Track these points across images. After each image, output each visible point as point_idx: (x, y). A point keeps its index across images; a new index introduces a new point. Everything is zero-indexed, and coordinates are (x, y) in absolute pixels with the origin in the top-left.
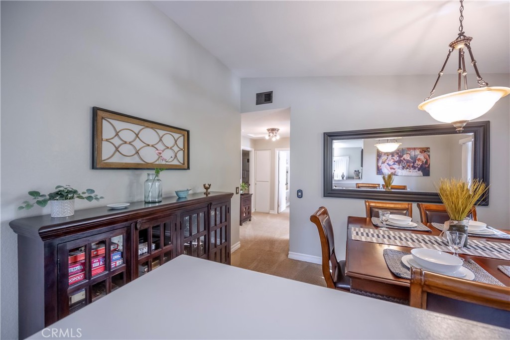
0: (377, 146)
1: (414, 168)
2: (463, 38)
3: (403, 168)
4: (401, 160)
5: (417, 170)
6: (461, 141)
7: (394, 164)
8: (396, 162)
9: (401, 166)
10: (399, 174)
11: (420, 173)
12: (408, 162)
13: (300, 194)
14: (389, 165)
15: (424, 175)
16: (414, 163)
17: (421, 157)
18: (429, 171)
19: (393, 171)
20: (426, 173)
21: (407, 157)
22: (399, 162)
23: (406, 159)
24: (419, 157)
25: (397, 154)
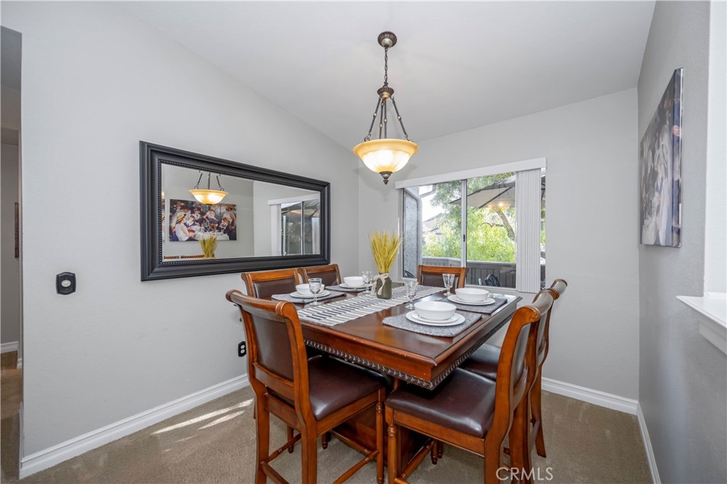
3: (206, 230)
4: (204, 219)
7: (194, 224)
9: (203, 228)
10: (200, 239)
13: (66, 284)
14: (187, 226)
15: (230, 239)
16: (219, 223)
17: (227, 215)
18: (235, 234)
19: (191, 234)
20: (233, 237)
21: (210, 215)
22: (201, 222)
23: (209, 217)
24: (224, 216)
25: (199, 209)
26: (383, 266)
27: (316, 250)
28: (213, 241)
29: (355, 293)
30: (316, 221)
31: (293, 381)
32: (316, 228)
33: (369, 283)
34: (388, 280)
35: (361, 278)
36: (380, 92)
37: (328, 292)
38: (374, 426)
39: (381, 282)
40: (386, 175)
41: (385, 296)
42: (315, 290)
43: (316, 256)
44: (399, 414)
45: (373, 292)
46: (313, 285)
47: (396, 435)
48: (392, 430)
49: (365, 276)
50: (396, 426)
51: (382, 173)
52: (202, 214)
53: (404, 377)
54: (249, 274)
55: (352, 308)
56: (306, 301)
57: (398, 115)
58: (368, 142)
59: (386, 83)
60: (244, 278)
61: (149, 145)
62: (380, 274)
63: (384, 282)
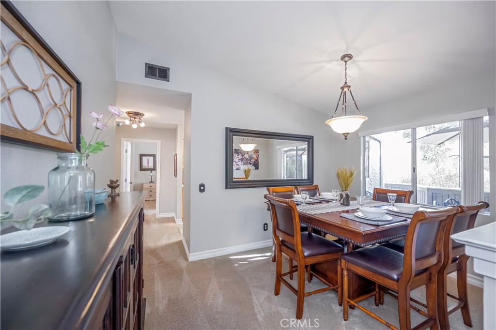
0: (241, 146)
1: (250, 163)
2: (346, 86)
3: (244, 164)
4: (243, 159)
5: (251, 165)
6: (277, 147)
7: (239, 161)
8: (240, 160)
9: (243, 163)
10: (242, 169)
11: (253, 167)
12: (247, 159)
13: (202, 188)
14: (236, 162)
15: (256, 169)
16: (250, 160)
17: (254, 156)
18: (258, 166)
19: (238, 167)
20: (257, 167)
21: (246, 156)
22: (242, 160)
23: (246, 157)
24: (253, 156)
25: (241, 153)
26: (344, 187)
27: (305, 176)
28: (249, 170)
29: (328, 201)
30: (305, 158)
31: (294, 237)
32: (305, 161)
33: (336, 196)
34: (347, 195)
35: (331, 194)
36: (342, 88)
37: (311, 200)
38: (336, 274)
39: (343, 196)
40: (346, 135)
41: (345, 204)
42: (304, 198)
43: (305, 180)
44: (349, 264)
45: (338, 201)
46: (303, 195)
47: (348, 275)
48: (345, 273)
49: (333, 192)
50: (348, 270)
51: (344, 134)
52: (243, 156)
53: (348, 240)
54: (271, 188)
55: (325, 208)
56: (299, 203)
57: (354, 100)
58: (333, 118)
59: (346, 83)
60: (268, 190)
61: (230, 129)
62: (342, 191)
63: (344, 196)
